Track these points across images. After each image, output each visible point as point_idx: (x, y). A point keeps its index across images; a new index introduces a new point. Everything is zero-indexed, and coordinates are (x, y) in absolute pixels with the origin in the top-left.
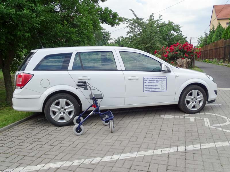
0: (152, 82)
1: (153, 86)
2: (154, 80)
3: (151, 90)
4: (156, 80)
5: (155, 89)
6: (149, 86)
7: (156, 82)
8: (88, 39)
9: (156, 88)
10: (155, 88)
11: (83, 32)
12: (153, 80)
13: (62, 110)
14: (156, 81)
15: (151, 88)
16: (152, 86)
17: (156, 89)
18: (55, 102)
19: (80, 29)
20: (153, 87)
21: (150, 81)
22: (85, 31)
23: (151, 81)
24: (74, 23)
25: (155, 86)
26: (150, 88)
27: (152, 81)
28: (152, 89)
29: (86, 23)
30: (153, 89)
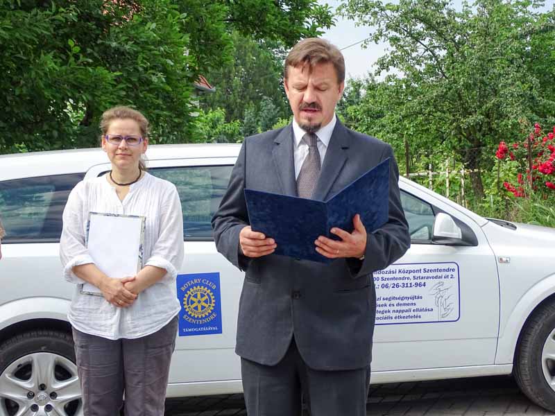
0: (398, 286)
1: (405, 301)
2: (406, 275)
3: (394, 315)
4: (417, 275)
5: (412, 314)
6: (388, 302)
7: (417, 285)
8: (169, 109)
9: (417, 310)
10: (415, 308)
11: (149, 82)
12: (402, 275)
13: (42, 394)
14: (413, 282)
15: (396, 308)
16: (401, 302)
17: (416, 313)
18: (13, 366)
19: (136, 70)
20: (405, 304)
21: (390, 283)
22: (157, 79)
23: (395, 282)
24: (109, 46)
25: (410, 301)
26: (392, 308)
27: (400, 282)
28: (397, 314)
29: (160, 43)
30: (402, 315)
